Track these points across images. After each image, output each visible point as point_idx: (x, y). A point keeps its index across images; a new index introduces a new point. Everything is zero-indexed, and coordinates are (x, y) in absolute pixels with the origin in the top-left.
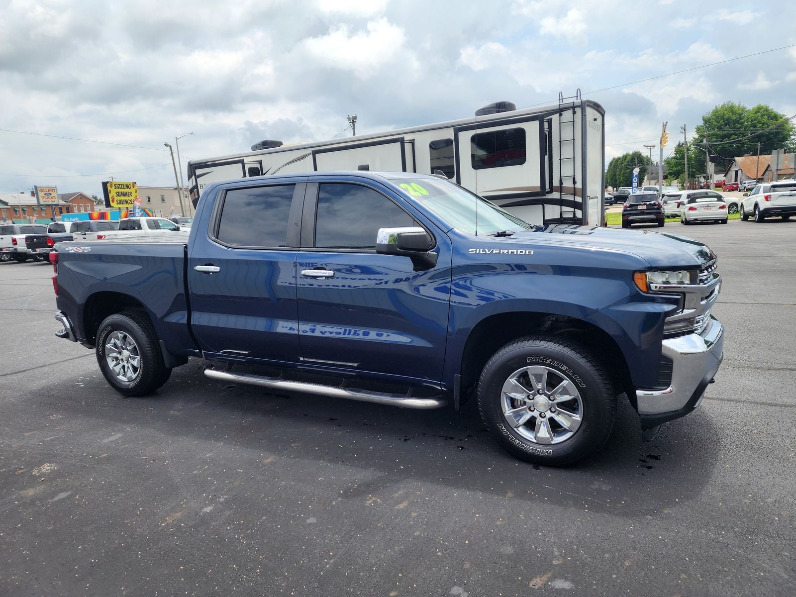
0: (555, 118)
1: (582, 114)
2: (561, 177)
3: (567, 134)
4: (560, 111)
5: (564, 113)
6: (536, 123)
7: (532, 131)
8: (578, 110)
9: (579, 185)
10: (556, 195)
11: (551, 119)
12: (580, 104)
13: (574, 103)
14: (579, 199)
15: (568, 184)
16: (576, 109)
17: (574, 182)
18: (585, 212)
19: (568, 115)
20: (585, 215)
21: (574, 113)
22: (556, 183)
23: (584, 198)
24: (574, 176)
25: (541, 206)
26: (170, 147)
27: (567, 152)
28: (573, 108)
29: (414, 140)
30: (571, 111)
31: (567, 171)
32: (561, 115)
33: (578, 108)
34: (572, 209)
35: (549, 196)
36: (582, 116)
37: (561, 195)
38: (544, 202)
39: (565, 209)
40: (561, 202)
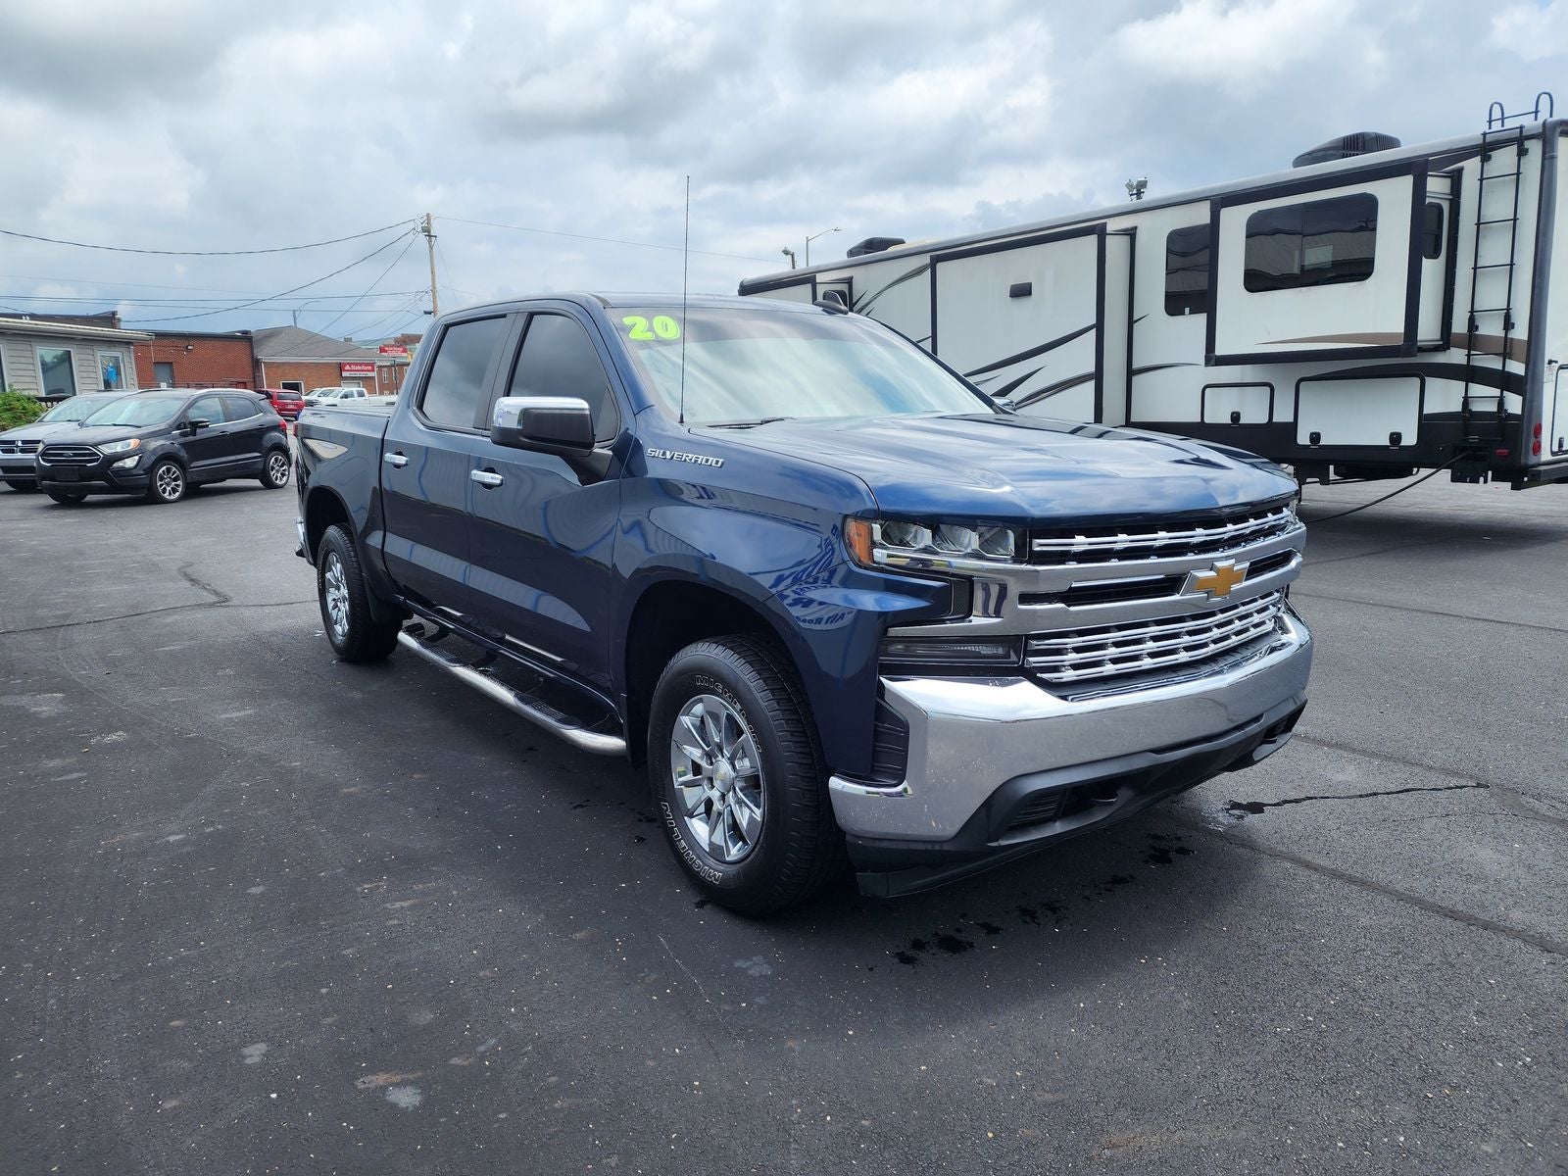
0: (1471, 167)
1: (1544, 153)
2: (1472, 311)
3: (1499, 207)
4: (1484, 150)
5: (1495, 154)
6: (1407, 182)
7: (1394, 201)
8: (1535, 148)
9: (1521, 333)
10: (1457, 356)
11: (1460, 171)
12: (1541, 130)
13: (1521, 128)
14: (1517, 368)
15: (1491, 328)
16: (1527, 144)
17: (1508, 325)
18: (1532, 401)
19: (1504, 159)
20: (1531, 407)
21: (1522, 152)
22: (1459, 326)
23: (1530, 366)
24: (1508, 309)
25: (1417, 381)
26: (793, 255)
27: (1495, 251)
28: (1520, 141)
29: (1136, 228)
30: (1513, 149)
31: (1492, 296)
32: (1486, 159)
33: (1534, 141)
34: (1496, 392)
35: (1441, 358)
36: (1543, 159)
37: (1469, 355)
38: (1424, 372)
39: (1477, 390)
40: (1469, 374)
